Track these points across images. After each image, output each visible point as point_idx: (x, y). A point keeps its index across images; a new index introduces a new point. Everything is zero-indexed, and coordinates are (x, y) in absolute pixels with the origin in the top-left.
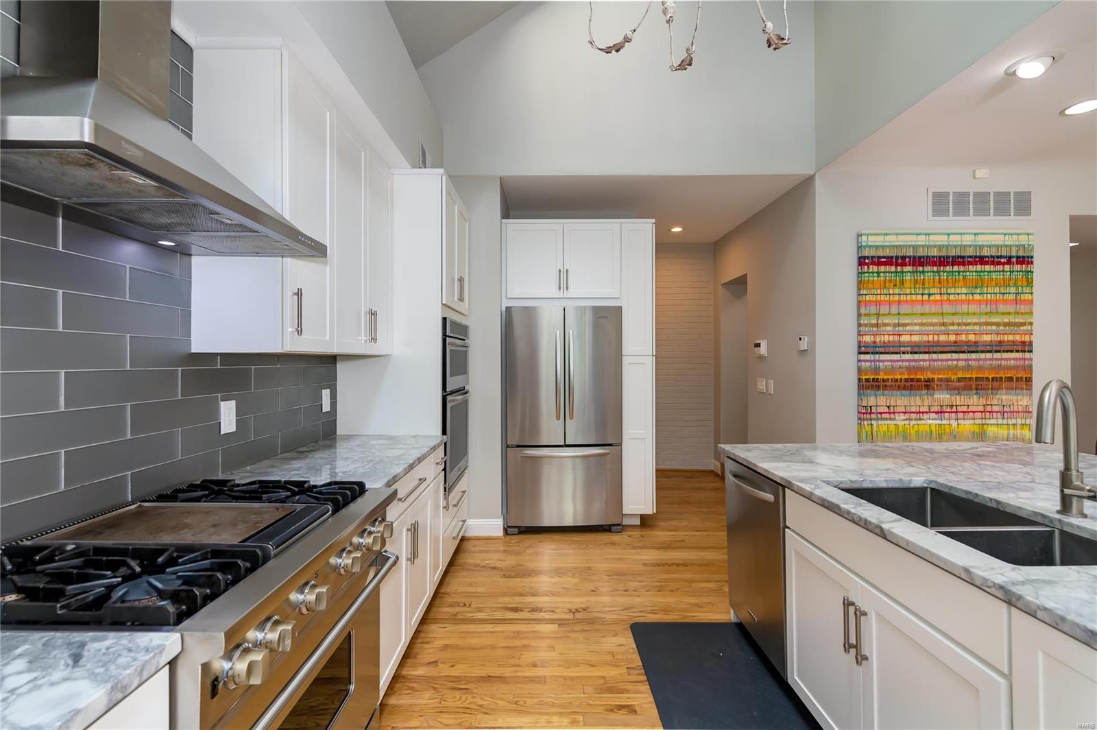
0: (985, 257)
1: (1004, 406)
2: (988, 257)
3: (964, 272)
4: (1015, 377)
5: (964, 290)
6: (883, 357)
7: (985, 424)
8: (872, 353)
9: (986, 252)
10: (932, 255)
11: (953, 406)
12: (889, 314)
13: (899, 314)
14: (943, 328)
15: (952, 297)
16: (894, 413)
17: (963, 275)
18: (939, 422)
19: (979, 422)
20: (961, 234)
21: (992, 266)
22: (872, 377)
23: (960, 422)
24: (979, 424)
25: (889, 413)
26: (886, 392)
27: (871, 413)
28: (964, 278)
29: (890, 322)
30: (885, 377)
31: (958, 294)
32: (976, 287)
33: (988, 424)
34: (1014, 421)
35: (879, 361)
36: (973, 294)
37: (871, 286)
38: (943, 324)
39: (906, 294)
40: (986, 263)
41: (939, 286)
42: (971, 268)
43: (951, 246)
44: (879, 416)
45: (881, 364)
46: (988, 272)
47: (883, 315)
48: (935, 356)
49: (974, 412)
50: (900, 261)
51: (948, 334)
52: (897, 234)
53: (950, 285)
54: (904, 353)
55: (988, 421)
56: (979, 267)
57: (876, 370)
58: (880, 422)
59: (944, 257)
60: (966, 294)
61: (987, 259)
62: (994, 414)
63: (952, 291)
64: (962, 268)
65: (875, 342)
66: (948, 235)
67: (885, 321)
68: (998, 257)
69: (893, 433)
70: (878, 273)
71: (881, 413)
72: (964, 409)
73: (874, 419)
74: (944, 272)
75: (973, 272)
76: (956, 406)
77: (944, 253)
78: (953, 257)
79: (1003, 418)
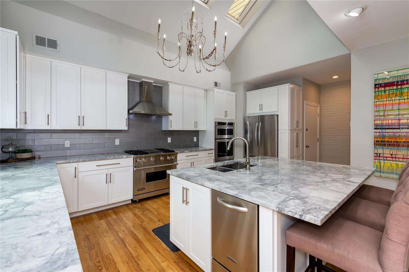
6: (387, 131)
8: (380, 129)
12: (392, 110)
13: (399, 109)
16: (395, 158)
22: (380, 140)
25: (392, 158)
26: (390, 147)
27: (380, 156)
29: (393, 113)
30: (389, 140)
35: (385, 132)
37: (380, 97)
39: (404, 99)
44: (385, 158)
45: (386, 134)
47: (388, 111)
50: (400, 83)
52: (398, 70)
54: (402, 129)
57: (384, 137)
58: (385, 161)
65: (382, 124)
67: (389, 113)
69: (395, 168)
70: (385, 91)
71: (386, 157)
73: (382, 160)
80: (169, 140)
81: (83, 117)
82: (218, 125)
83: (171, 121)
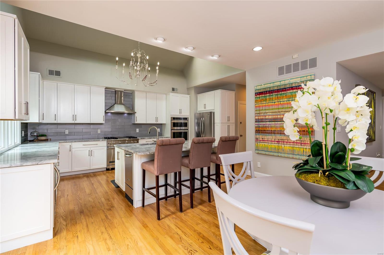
0: (293, 87)
1: (301, 141)
2: (295, 87)
3: (286, 93)
4: (306, 131)
5: (286, 100)
6: (261, 123)
7: (294, 147)
8: (258, 122)
9: (294, 85)
10: (275, 89)
11: (282, 140)
12: (262, 110)
13: (265, 109)
14: (279, 113)
15: (282, 103)
16: (264, 141)
17: (285, 95)
18: (278, 145)
19: (292, 146)
20: (285, 80)
21: (296, 90)
22: (258, 129)
23: (285, 145)
24: (292, 147)
25: (263, 141)
26: (262, 134)
27: (258, 140)
28: (286, 95)
29: (263, 112)
30: (262, 129)
31: (284, 101)
32: (290, 98)
33: (295, 147)
34: (306, 147)
36: (289, 101)
37: (257, 101)
38: (279, 112)
39: (267, 103)
40: (294, 89)
41: (277, 99)
42: (288, 92)
43: (281, 85)
44: (260, 141)
45: (260, 125)
46: (295, 92)
47: (261, 110)
48: (276, 123)
49: (290, 142)
50: (265, 93)
51: (281, 115)
52: (264, 85)
53: (281, 98)
54: (267, 122)
55: (295, 146)
56: (291, 91)
57: (259, 127)
58: (260, 143)
59: (279, 89)
60: (286, 101)
61: (294, 87)
62: (298, 144)
63: (282, 100)
64: (285, 92)
65: (258, 119)
66: (280, 81)
67: (261, 112)
68: (298, 86)
69: (264, 147)
70: (259, 97)
71: (260, 140)
72: (287, 141)
73: (258, 142)
74: (279, 94)
75: (289, 93)
76: (284, 140)
78: (282, 89)
79: (301, 146)
80: (138, 130)
81: (76, 115)
82: (173, 119)
83: (136, 117)
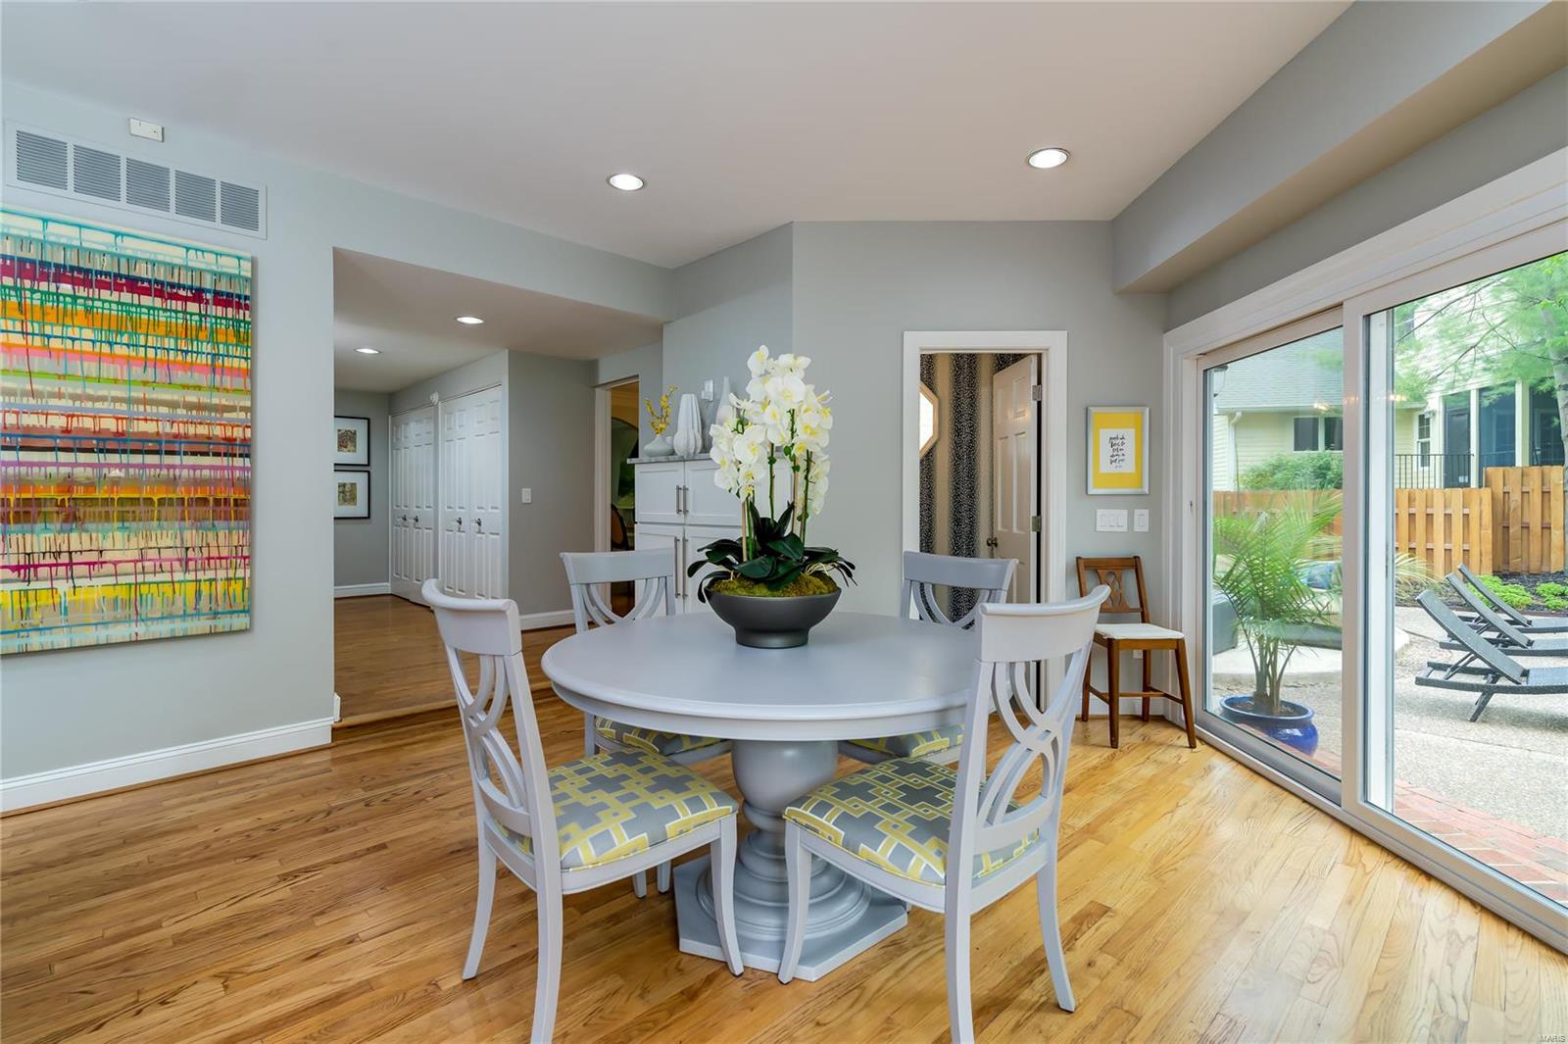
0: (143, 280)
1: (187, 549)
2: (149, 281)
3: (87, 298)
4: (211, 499)
5: (88, 333)
7: (144, 583)
9: (141, 271)
11: (60, 552)
14: (32, 401)
15: (55, 343)
17: (85, 305)
18: (23, 586)
19: (131, 579)
20: (80, 226)
21: (159, 300)
23: (78, 582)
24: (130, 585)
28: (88, 310)
31: (73, 340)
32: (119, 332)
33: (150, 583)
34: (210, 574)
36: (110, 344)
38: (33, 394)
40: (146, 292)
41: (17, 315)
42: (105, 294)
43: (52, 244)
46: (149, 308)
49: (115, 563)
51: (47, 414)
53: (52, 317)
55: (150, 578)
56: (126, 297)
59: (33, 262)
60: (93, 342)
61: (146, 284)
62: (166, 564)
63: (57, 331)
64: (82, 292)
66: (45, 221)
68: (172, 286)
72: (93, 557)
74: (33, 291)
75: (110, 302)
76: (70, 553)
77: (33, 254)
78: (57, 266)
79: (187, 570)
